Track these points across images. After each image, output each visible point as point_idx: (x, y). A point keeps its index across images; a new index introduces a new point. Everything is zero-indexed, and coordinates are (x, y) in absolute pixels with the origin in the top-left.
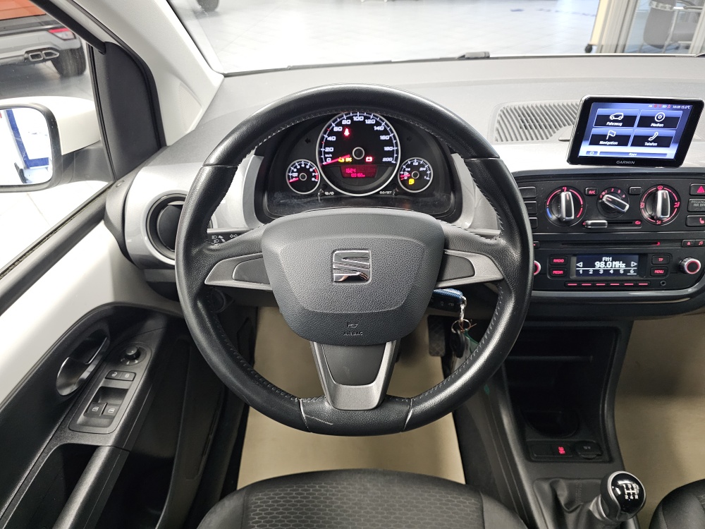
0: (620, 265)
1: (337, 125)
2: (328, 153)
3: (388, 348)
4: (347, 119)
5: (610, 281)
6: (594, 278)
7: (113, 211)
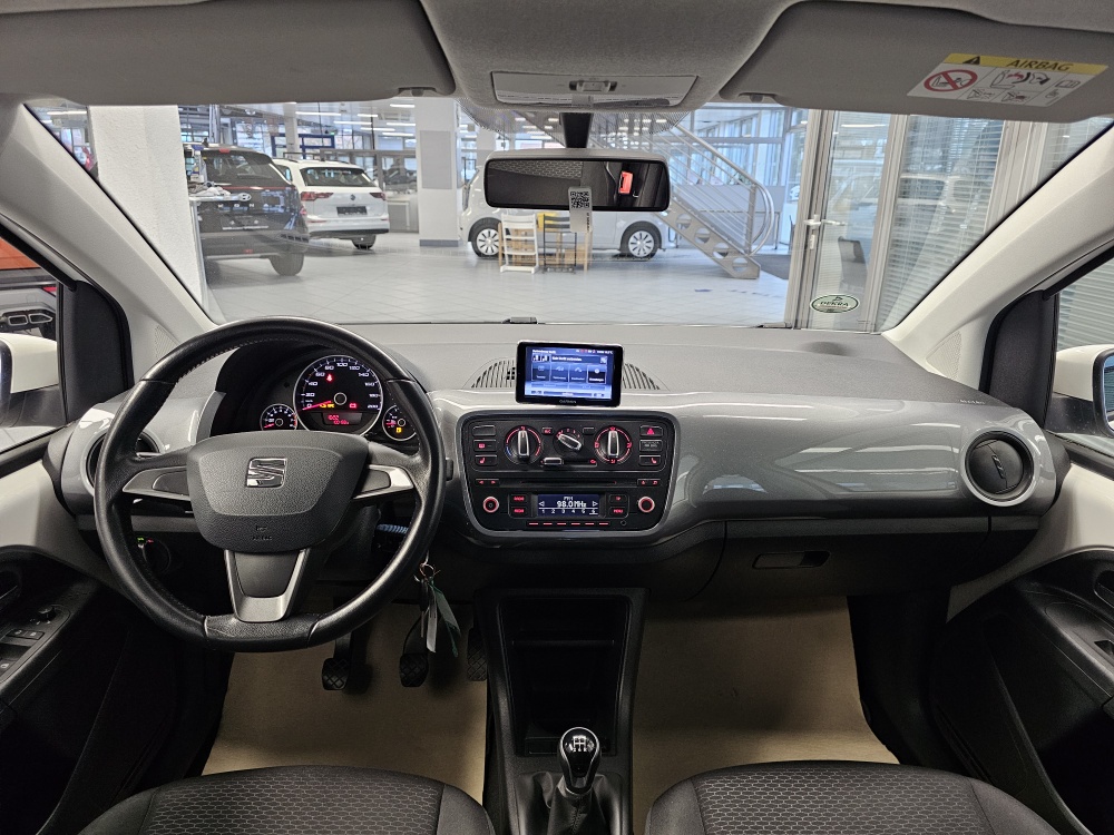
0: (582, 505)
1: (319, 371)
2: (309, 398)
3: (301, 557)
4: (330, 364)
5: (572, 520)
6: (557, 517)
7: (54, 450)
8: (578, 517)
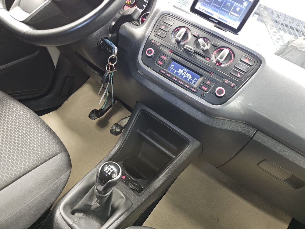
0: (189, 76)
5: (180, 80)
6: (175, 75)
8: (184, 81)
